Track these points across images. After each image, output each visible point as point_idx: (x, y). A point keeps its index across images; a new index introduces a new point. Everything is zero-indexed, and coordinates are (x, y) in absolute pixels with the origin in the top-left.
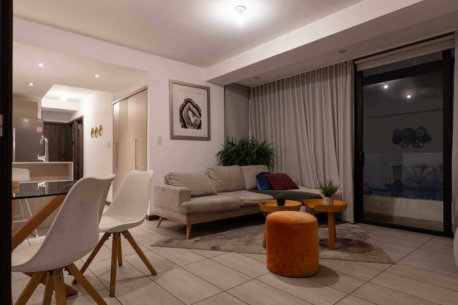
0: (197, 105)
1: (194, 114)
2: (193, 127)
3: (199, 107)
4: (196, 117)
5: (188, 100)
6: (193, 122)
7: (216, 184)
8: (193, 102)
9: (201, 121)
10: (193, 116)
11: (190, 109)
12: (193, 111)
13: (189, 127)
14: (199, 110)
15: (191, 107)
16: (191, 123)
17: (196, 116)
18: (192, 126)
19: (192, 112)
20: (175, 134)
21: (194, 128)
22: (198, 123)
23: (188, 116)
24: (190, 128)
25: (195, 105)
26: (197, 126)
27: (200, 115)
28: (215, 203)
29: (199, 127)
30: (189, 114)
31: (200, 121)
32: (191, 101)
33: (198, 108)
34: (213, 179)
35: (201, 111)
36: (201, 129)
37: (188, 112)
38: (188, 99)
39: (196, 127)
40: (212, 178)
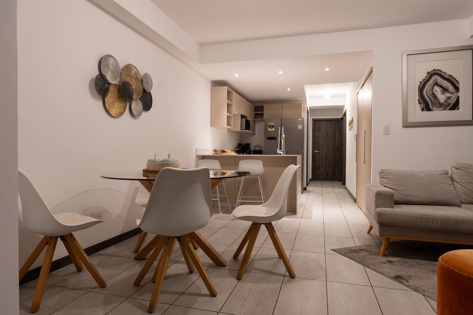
0: (451, 76)
1: (445, 90)
2: (442, 108)
3: (455, 77)
4: (448, 94)
5: (433, 72)
6: (442, 101)
7: (462, 191)
8: (442, 73)
9: (458, 98)
10: (443, 93)
11: (436, 84)
12: (443, 85)
13: (434, 108)
14: (455, 82)
15: (439, 81)
16: (439, 102)
17: (449, 92)
18: (440, 107)
19: (441, 86)
20: (411, 119)
21: (445, 109)
22: (452, 101)
23: (433, 94)
24: (436, 110)
25: (447, 77)
26: (449, 105)
27: (457, 89)
28: (428, 216)
29: (455, 106)
30: (436, 91)
31: (456, 98)
32: (439, 72)
33: (452, 79)
34: (458, 183)
35: (458, 82)
36: (459, 109)
37: (433, 88)
38: (434, 70)
39: (449, 108)
40: (456, 181)
